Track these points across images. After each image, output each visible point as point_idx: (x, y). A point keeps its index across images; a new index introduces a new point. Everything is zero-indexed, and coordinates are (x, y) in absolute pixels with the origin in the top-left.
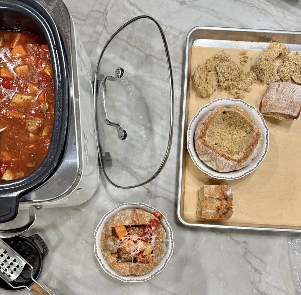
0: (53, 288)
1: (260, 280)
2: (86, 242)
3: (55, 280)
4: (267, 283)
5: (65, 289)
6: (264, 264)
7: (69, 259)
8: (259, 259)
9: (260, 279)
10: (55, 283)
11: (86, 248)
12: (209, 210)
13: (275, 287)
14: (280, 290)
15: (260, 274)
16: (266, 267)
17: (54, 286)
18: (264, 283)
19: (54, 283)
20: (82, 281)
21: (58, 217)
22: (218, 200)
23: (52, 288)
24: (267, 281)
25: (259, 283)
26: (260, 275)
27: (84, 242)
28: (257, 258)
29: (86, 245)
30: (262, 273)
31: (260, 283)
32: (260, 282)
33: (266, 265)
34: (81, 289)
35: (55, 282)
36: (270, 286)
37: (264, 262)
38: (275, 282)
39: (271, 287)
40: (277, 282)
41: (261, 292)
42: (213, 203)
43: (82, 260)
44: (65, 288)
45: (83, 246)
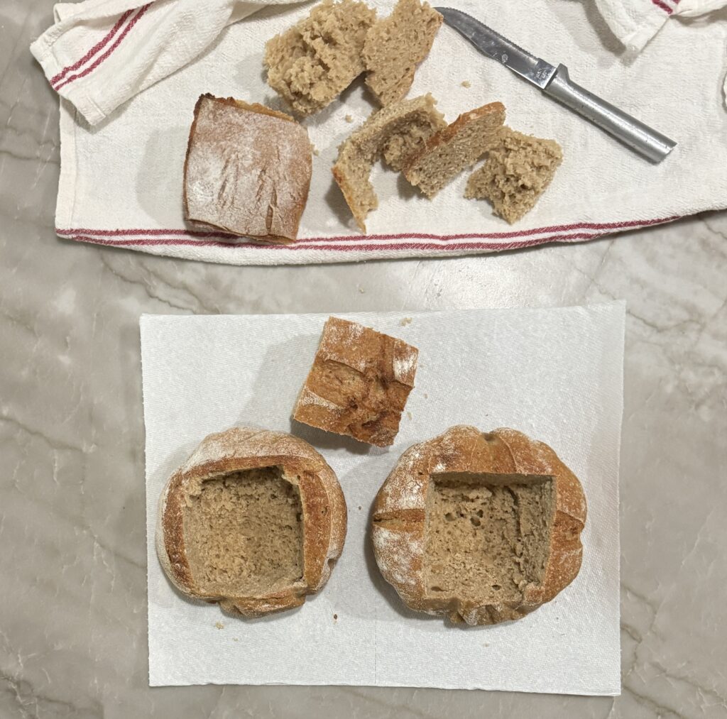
0: (15, 678)
1: (636, 657)
2: (102, 546)
3: (19, 656)
4: (656, 666)
5: (50, 682)
6: (649, 608)
7: (56, 596)
8: (635, 594)
9: (635, 654)
10: (22, 665)
11: (104, 563)
12: (322, 399)
13: (681, 679)
14: (699, 689)
15: (634, 639)
16: (654, 618)
17: (17, 674)
18: (646, 666)
19: (19, 664)
20: (96, 660)
21: (15, 471)
22: (358, 378)
23: (12, 677)
24: (657, 660)
25: (633, 668)
26: (635, 643)
27: (96, 545)
28: (629, 590)
29: (103, 556)
30: (643, 637)
31: (636, 668)
32: (635, 664)
33: (655, 613)
34: (96, 681)
35: (20, 661)
36: (667, 676)
37: (649, 604)
38: (684, 664)
39: (668, 679)
40: (689, 662)
41: (638, 695)
42: (341, 382)
43: (93, 597)
44: (49, 678)
45: (95, 557)
